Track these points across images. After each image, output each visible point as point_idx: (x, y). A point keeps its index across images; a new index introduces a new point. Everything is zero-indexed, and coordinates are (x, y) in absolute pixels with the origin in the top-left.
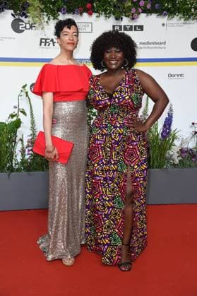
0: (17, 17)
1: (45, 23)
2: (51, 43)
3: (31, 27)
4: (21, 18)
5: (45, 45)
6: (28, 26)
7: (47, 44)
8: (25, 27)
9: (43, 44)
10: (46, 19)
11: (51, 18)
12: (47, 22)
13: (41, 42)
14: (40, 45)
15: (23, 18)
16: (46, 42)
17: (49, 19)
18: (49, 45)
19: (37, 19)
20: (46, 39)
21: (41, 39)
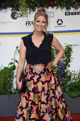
0: (14, 11)
1: (29, 14)
2: (32, 24)
3: (21, 16)
4: (16, 11)
5: (29, 25)
6: (19, 15)
7: (30, 24)
8: (18, 16)
9: (27, 25)
10: (29, 11)
11: (32, 10)
12: (29, 13)
13: (26, 24)
14: (26, 25)
15: (17, 12)
16: (29, 23)
17: (30, 11)
18: (31, 25)
19: (24, 12)
20: (29, 22)
21: (27, 22)
